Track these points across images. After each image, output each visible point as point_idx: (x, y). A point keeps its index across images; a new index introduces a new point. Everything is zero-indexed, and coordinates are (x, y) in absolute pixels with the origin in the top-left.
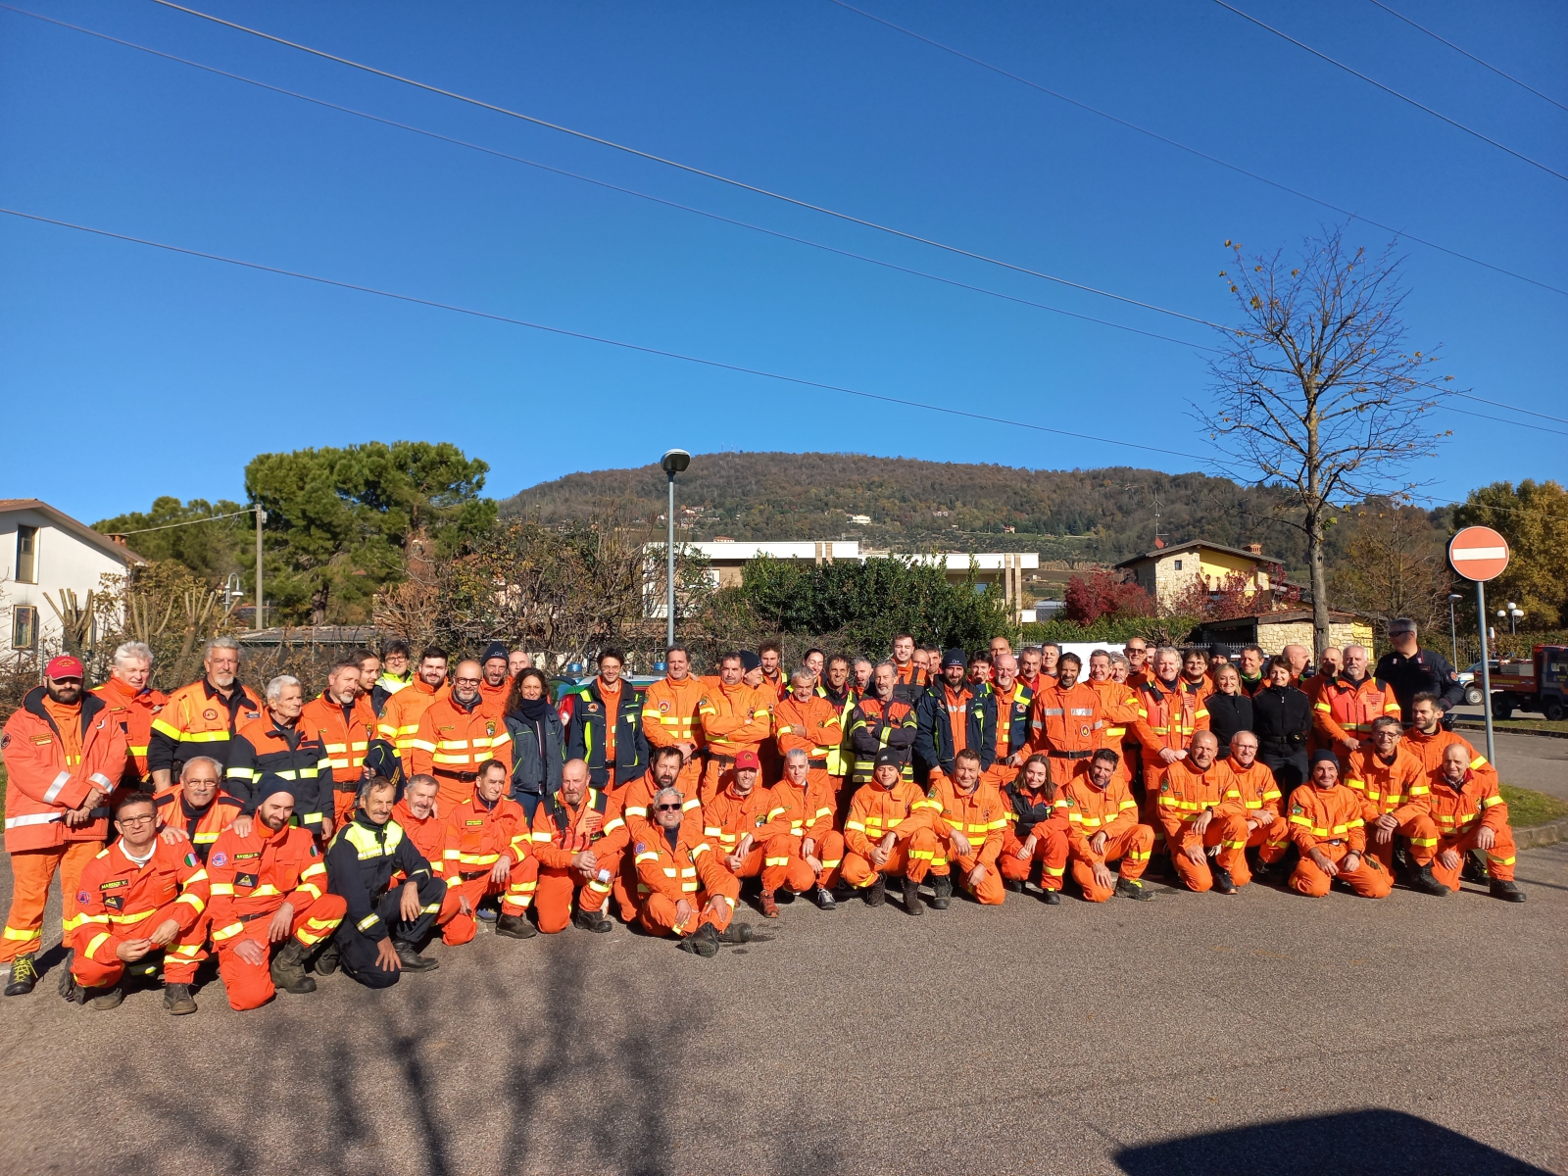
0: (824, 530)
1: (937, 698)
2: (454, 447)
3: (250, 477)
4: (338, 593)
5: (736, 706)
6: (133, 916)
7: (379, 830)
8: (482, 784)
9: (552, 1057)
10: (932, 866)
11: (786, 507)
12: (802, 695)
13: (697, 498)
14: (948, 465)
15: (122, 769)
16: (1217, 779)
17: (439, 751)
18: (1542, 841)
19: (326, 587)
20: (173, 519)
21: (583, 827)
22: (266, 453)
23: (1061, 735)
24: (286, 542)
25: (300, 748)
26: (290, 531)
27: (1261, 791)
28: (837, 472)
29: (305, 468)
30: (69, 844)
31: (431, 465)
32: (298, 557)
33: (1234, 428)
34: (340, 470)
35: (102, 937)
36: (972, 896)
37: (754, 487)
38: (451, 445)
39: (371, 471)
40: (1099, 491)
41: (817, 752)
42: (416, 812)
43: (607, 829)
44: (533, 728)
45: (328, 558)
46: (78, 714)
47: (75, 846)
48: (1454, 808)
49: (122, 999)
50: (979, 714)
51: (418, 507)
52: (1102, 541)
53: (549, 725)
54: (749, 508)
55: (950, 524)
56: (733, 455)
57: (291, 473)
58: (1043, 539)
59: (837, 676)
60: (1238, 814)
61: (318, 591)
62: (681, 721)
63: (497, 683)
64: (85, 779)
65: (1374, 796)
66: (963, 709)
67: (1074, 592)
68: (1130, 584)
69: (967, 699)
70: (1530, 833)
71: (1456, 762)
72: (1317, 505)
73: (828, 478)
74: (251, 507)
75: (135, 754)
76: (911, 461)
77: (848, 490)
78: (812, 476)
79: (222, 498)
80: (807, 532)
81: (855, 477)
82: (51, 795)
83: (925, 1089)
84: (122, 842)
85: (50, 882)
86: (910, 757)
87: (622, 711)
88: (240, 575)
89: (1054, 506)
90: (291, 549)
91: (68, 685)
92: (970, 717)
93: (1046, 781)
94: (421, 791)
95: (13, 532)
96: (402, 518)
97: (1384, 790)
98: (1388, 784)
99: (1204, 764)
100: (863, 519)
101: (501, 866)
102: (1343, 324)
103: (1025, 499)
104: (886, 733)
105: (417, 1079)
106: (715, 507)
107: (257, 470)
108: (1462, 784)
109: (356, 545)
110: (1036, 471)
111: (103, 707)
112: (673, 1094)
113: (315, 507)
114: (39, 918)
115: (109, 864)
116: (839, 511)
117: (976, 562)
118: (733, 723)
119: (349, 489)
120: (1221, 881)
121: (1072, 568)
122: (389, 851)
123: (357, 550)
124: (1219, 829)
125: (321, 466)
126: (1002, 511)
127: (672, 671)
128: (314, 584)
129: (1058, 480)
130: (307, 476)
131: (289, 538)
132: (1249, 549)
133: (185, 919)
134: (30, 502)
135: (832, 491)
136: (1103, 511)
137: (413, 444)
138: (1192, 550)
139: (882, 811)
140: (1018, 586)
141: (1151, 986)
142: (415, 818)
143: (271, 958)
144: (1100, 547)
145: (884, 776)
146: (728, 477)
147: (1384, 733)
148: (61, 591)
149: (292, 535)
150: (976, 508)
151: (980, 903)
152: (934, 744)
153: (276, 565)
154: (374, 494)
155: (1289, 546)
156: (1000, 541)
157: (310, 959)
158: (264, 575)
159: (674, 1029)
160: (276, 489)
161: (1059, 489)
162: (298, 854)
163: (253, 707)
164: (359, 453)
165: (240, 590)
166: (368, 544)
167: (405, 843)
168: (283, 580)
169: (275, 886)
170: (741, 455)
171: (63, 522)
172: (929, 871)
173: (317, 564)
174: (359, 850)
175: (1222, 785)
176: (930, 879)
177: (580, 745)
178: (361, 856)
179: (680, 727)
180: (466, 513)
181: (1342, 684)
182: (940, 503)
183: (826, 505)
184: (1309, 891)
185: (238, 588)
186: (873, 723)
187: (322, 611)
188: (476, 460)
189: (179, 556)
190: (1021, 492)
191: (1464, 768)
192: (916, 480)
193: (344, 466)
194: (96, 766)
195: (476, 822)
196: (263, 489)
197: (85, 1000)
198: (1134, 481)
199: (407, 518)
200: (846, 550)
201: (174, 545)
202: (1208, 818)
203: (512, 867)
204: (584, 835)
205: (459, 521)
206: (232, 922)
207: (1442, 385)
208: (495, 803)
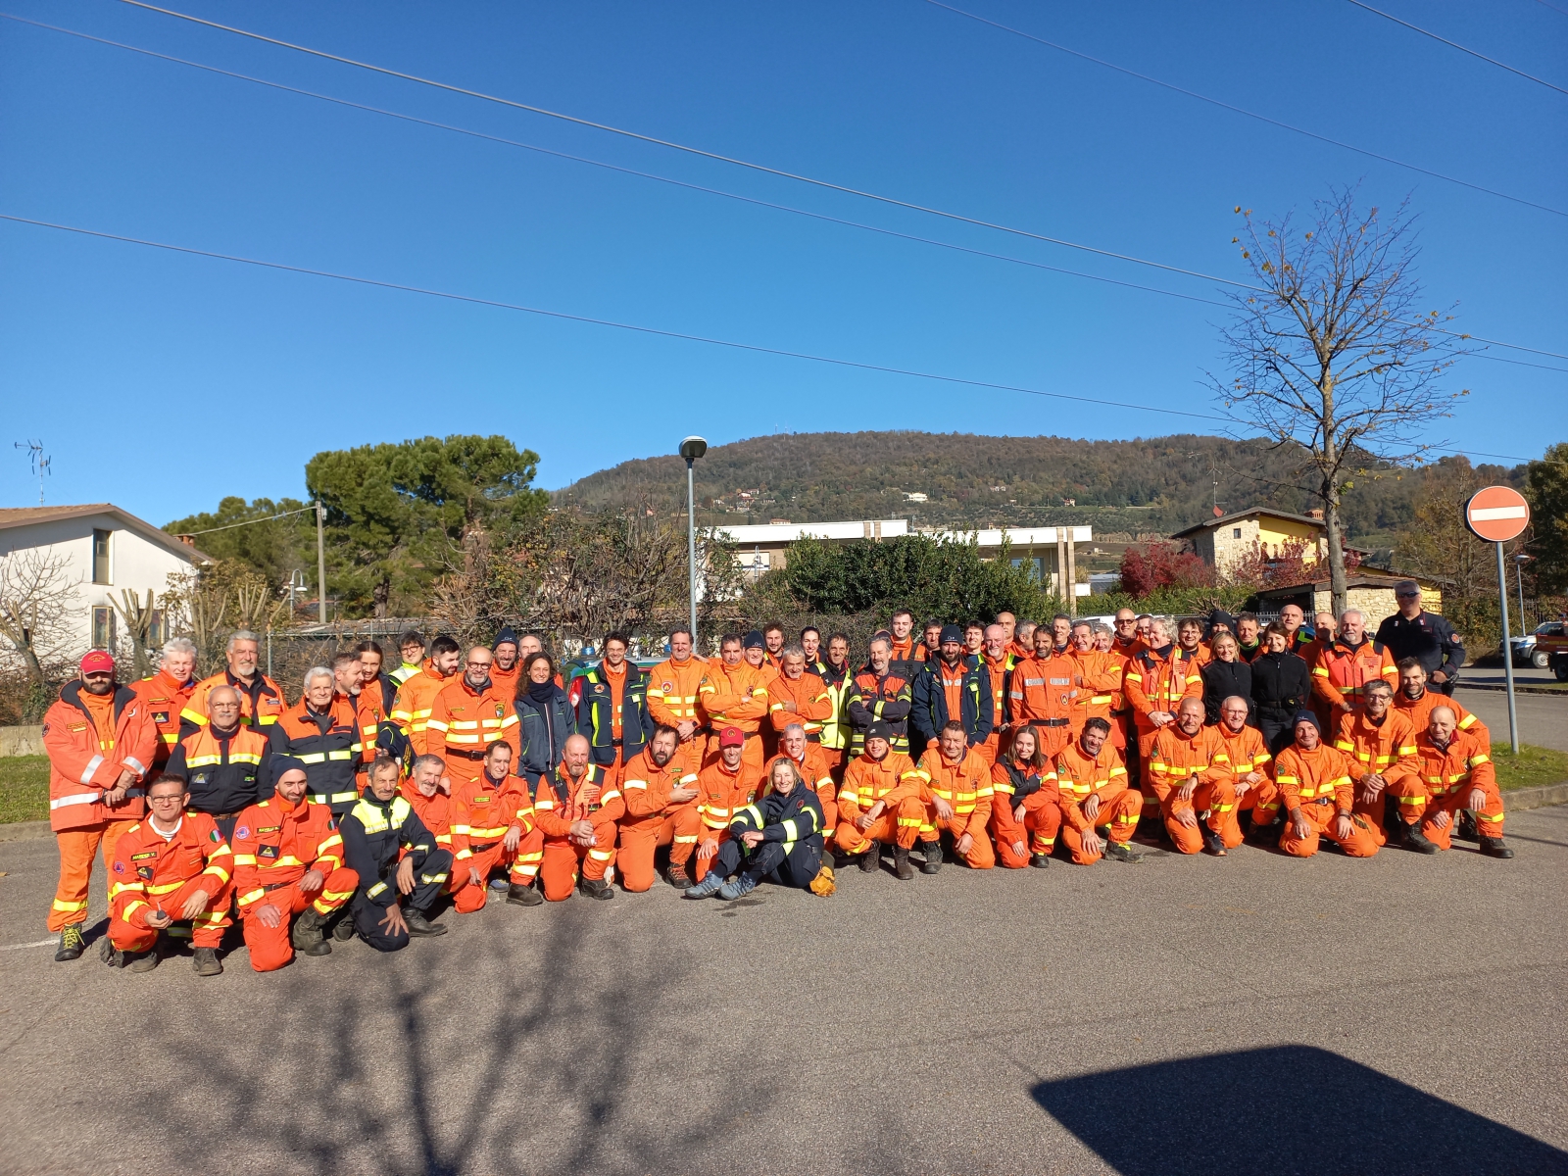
0: (880, 509)
1: (932, 673)
2: (506, 438)
3: (311, 475)
4: (398, 587)
5: (736, 684)
6: (163, 887)
7: (385, 807)
8: (489, 763)
9: (534, 1008)
10: (921, 833)
11: (842, 487)
12: (793, 672)
13: (752, 481)
14: (1005, 439)
15: (154, 753)
16: (1205, 744)
17: (451, 730)
18: (1555, 800)
19: (387, 581)
20: (239, 518)
21: (581, 798)
22: (325, 451)
23: (1043, 705)
24: (347, 538)
25: (331, 732)
26: (350, 527)
27: (1251, 754)
28: (892, 450)
29: (362, 465)
30: (107, 823)
31: (484, 458)
32: (359, 551)
33: (1248, 395)
34: (396, 466)
35: (135, 905)
36: (962, 861)
37: (809, 468)
38: (503, 437)
39: (426, 466)
40: (1161, 460)
41: (809, 726)
42: (423, 789)
43: (604, 800)
44: (541, 711)
45: (387, 551)
46: (111, 703)
47: (114, 824)
48: (1440, 769)
49: (158, 962)
50: (974, 687)
51: (472, 500)
52: (1166, 511)
53: (556, 706)
54: (804, 490)
55: (1008, 499)
56: (787, 437)
57: (350, 470)
58: (1104, 511)
59: (836, 655)
60: (1225, 778)
61: (379, 585)
62: (684, 700)
63: (508, 667)
64: (119, 762)
65: (1364, 757)
66: (958, 682)
67: (1130, 564)
68: (1188, 554)
69: (963, 673)
70: (1541, 792)
71: (1443, 724)
72: (1332, 470)
73: (883, 456)
74: (313, 504)
75: (168, 741)
76: (967, 436)
77: (904, 468)
78: (867, 455)
79: (286, 496)
80: (863, 511)
81: (910, 454)
82: (87, 776)
83: (870, 1033)
84: (152, 817)
85: (93, 858)
86: (905, 729)
87: (628, 691)
88: (303, 571)
89: (1115, 477)
90: (351, 543)
91: (99, 679)
92: (965, 691)
93: (1036, 751)
94: (427, 771)
95: (89, 535)
96: (458, 511)
97: (1373, 751)
98: (1378, 745)
99: (1191, 730)
100: (919, 497)
101: (512, 837)
102: (1355, 288)
103: (1084, 471)
104: (879, 707)
105: (413, 1028)
106: (770, 490)
107: (317, 469)
108: (1449, 745)
109: (414, 538)
110: (1095, 442)
111: (134, 698)
112: (636, 1040)
113: (374, 503)
114: (84, 891)
115: (139, 837)
116: (895, 489)
117: (1008, 537)
118: (728, 701)
119: (405, 484)
120: (1211, 842)
121: (1135, 540)
122: (395, 825)
123: (414, 543)
124: (1205, 794)
125: (378, 462)
126: (1061, 484)
127: (676, 653)
128: (375, 577)
129: (1118, 450)
130: (365, 472)
131: (349, 533)
132: (1310, 515)
133: (213, 888)
134: (105, 507)
135: (887, 470)
136: (1166, 480)
137: (465, 437)
138: (1251, 517)
139: (873, 781)
140: (1072, 559)
141: (1113, 940)
142: (422, 795)
143: (291, 926)
144: (1164, 517)
145: (873, 748)
146: (783, 459)
147: (1376, 696)
148: (124, 591)
149: (352, 531)
150: (1035, 481)
151: (970, 867)
152: (931, 718)
153: (339, 560)
154: (430, 488)
155: (1360, 510)
156: (1059, 514)
157: (328, 926)
158: (327, 569)
159: (653, 984)
160: (336, 486)
161: (1120, 458)
162: (318, 827)
163: (274, 694)
164: (414, 448)
165: (304, 586)
166: (425, 537)
167: (413, 817)
168: (346, 574)
169: (296, 857)
170: (796, 436)
171: (137, 526)
172: (918, 838)
173: (378, 558)
174: (366, 825)
175: (1210, 750)
176: (920, 844)
177: (588, 725)
178: (368, 831)
179: (683, 706)
180: (518, 504)
181: (1340, 648)
182: (998, 478)
183: (882, 483)
184: (1296, 852)
185: (301, 584)
186: (868, 697)
187: (384, 604)
188: (526, 451)
189: (245, 553)
190: (1080, 464)
191: (1450, 729)
192: (973, 455)
193: (401, 461)
194: (129, 751)
195: (484, 799)
196: (323, 486)
197: (125, 964)
198: (1197, 449)
199: (462, 510)
200: (894, 528)
201: (240, 543)
202: (1194, 784)
203: (522, 838)
204: (582, 806)
205: (512, 512)
206: (254, 888)
207: (1458, 345)
208: (501, 780)
